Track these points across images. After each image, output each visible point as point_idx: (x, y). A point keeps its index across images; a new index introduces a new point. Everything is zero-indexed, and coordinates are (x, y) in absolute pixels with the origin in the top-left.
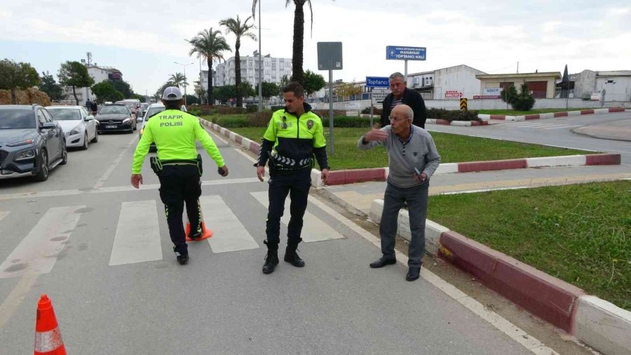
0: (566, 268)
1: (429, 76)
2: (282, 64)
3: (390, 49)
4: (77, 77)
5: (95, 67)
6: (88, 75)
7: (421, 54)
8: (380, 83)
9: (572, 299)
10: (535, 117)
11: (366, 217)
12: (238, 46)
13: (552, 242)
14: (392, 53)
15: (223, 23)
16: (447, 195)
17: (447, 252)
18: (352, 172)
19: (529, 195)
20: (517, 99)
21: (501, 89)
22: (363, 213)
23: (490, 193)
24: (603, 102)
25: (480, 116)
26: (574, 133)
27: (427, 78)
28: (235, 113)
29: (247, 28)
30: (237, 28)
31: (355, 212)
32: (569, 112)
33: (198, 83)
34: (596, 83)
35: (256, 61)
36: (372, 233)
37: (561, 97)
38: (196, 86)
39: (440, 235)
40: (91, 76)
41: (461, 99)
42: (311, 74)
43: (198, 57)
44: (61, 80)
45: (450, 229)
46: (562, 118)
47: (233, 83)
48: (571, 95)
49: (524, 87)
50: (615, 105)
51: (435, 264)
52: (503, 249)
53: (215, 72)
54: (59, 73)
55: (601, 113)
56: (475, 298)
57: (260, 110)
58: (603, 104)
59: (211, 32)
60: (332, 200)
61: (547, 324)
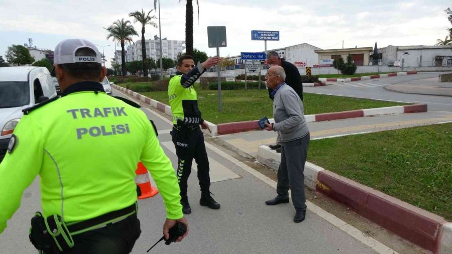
0: (423, 198)
1: (281, 52)
2: (175, 45)
3: (254, 32)
4: (21, 57)
5: (35, 49)
6: (30, 55)
7: (275, 36)
8: (251, 57)
9: (437, 226)
10: (357, 79)
11: (254, 159)
12: (143, 32)
13: (406, 176)
14: (256, 35)
15: (132, 15)
16: (314, 140)
17: (324, 187)
18: (238, 124)
19: (376, 138)
20: (344, 67)
21: (333, 60)
22: (251, 156)
23: (346, 137)
24: (402, 68)
25: (320, 79)
26: (387, 89)
27: (280, 53)
28: (143, 81)
29: (150, 19)
30: (142, 18)
31: (245, 156)
32: (381, 75)
33: (114, 59)
34: (397, 55)
35: (156, 43)
36: (261, 172)
37: (373, 65)
38: (112, 62)
39: (317, 174)
40: (32, 56)
41: (307, 68)
42: (197, 51)
43: (113, 40)
44: (9, 60)
45: (324, 168)
46: (376, 79)
47: (140, 59)
48: (380, 63)
49: (349, 58)
50: (411, 70)
51: (315, 197)
52: (370, 184)
53: (126, 51)
54: (6, 54)
55: (402, 75)
56: (353, 226)
57: (162, 78)
58: (402, 69)
59: (122, 22)
60: (225, 147)
61: (415, 246)
